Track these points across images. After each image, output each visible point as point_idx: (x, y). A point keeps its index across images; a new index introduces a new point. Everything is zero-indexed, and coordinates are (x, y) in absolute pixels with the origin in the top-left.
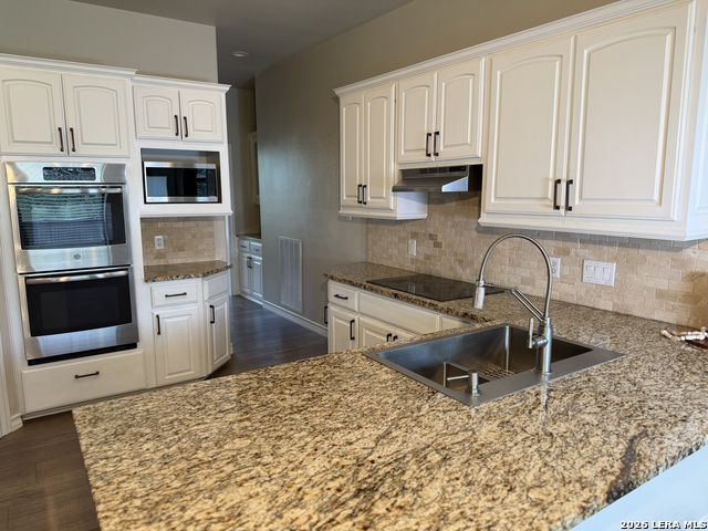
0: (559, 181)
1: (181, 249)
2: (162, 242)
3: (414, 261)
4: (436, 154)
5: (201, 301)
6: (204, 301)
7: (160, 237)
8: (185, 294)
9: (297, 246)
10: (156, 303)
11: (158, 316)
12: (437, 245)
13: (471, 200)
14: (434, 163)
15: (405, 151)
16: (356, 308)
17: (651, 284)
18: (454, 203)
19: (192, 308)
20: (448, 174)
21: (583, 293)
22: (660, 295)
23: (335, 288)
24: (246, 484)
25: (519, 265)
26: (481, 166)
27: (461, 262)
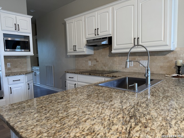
0: (135, 38)
1: (16, 67)
2: (10, 65)
3: (90, 67)
4: (98, 35)
5: (25, 83)
6: (26, 82)
7: (9, 63)
8: (20, 80)
9: (52, 67)
10: (10, 83)
11: (10, 88)
12: (97, 61)
13: (107, 48)
14: (97, 37)
15: (88, 35)
16: (76, 80)
17: (158, 65)
18: (101, 50)
19: (22, 84)
20: (102, 40)
21: (140, 69)
22: (161, 67)
23: (68, 75)
24: (87, 121)
25: (121, 64)
26: (112, 37)
27: (104, 65)
